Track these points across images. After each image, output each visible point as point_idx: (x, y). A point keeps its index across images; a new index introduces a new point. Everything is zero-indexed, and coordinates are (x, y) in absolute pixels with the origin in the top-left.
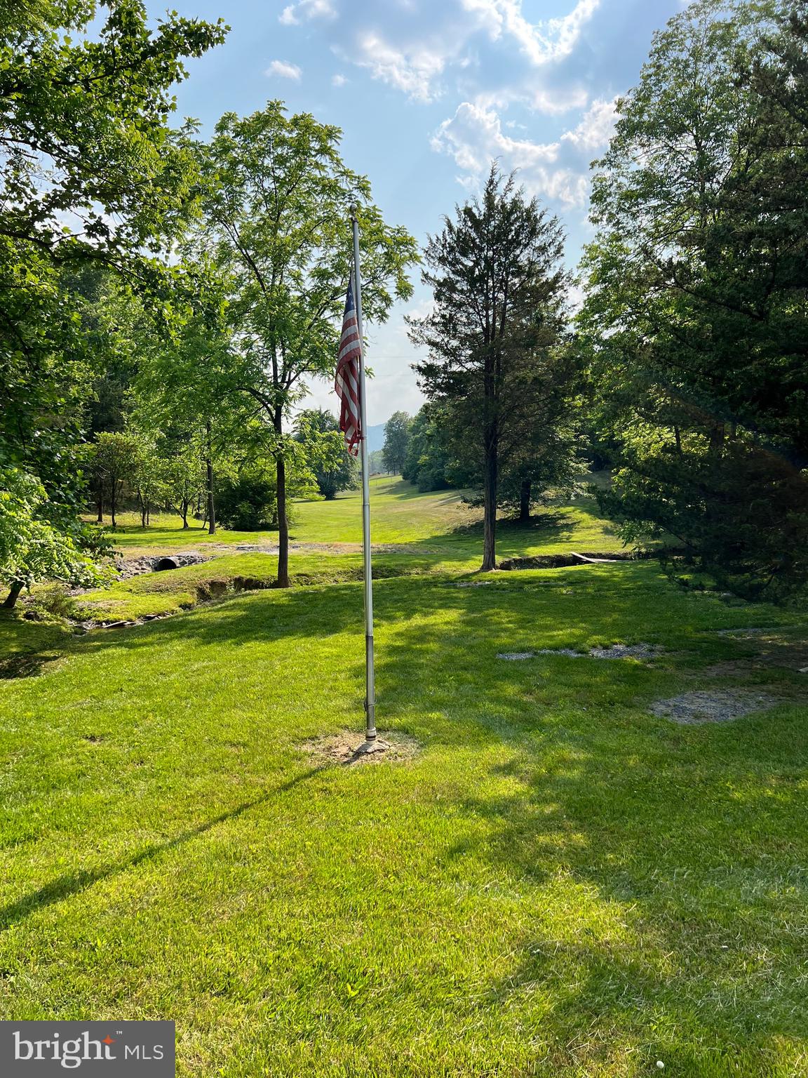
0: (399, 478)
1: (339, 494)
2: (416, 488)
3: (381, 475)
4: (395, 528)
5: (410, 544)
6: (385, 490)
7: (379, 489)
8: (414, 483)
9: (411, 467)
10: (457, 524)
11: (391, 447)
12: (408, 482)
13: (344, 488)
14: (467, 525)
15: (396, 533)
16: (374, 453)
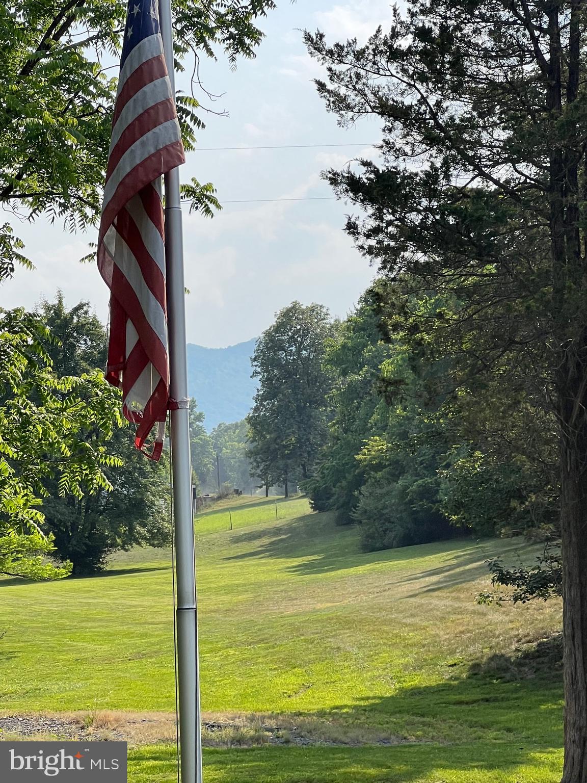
0: (301, 506)
1: (114, 559)
2: (353, 537)
3: (246, 498)
4: (289, 663)
5: (334, 713)
6: (256, 544)
7: (237, 540)
8: (345, 522)
9: (338, 474)
10: (481, 651)
11: (275, 412)
12: (327, 517)
13: (131, 539)
14: (511, 650)
15: (291, 680)
16: (223, 430)
